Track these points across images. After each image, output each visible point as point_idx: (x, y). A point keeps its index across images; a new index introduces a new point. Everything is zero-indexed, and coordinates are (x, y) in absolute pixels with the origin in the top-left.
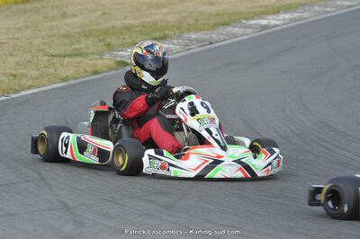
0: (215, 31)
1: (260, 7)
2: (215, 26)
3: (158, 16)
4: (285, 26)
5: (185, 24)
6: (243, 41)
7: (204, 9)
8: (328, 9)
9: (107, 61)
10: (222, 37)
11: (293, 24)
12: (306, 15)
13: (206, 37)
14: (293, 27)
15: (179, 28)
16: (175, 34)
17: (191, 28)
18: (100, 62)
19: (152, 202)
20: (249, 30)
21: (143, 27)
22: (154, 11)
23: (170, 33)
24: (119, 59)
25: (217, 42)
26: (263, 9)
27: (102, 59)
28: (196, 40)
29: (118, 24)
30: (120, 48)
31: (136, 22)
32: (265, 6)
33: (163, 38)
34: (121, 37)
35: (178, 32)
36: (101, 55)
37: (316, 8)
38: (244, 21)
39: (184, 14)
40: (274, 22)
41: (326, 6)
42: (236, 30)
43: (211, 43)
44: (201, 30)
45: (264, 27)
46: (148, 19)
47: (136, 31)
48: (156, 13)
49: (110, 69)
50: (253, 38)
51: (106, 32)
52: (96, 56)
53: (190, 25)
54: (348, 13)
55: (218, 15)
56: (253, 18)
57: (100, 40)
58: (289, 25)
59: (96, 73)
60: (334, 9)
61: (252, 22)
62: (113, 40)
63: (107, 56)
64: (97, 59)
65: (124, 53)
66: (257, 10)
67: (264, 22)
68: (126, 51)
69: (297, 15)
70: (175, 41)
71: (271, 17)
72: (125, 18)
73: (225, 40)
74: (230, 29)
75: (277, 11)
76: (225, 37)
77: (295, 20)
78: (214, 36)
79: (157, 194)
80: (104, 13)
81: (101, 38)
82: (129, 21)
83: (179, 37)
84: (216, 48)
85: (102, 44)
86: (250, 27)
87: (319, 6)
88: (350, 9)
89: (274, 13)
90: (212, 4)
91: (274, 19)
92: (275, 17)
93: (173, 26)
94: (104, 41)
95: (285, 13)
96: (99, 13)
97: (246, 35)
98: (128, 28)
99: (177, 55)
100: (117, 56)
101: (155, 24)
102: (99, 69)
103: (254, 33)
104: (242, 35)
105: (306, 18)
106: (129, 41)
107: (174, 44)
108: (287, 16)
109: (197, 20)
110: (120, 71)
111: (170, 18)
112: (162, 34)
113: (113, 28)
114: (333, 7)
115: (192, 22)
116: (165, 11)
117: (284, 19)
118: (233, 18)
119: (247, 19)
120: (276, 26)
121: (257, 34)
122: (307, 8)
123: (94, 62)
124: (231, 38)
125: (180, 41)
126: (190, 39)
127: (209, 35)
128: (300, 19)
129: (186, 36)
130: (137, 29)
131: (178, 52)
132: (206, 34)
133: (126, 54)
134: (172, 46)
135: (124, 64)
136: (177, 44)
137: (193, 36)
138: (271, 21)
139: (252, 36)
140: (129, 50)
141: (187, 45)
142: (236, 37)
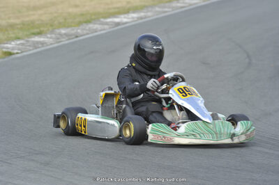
0: (81, 27)
1: (115, 8)
2: (80, 23)
3: (35, 16)
4: (133, 23)
5: (56, 22)
6: (102, 35)
7: (70, 10)
8: (166, 9)
10: (85, 32)
11: (140, 21)
12: (149, 14)
13: (73, 32)
14: (140, 24)
15: (52, 26)
16: (48, 30)
17: (61, 25)
20: (106, 27)
21: (24, 25)
22: (31, 13)
23: (45, 29)
24: (4, 50)
25: (82, 36)
26: (116, 10)
28: (65, 34)
29: (4, 23)
30: (5, 42)
31: (17, 21)
32: (118, 8)
33: (39, 34)
34: (6, 33)
35: (51, 29)
37: (157, 9)
38: (102, 20)
39: (56, 15)
40: (125, 20)
41: (165, 7)
42: (97, 26)
43: (77, 37)
44: (68, 27)
45: (118, 24)
46: (27, 19)
47: (17, 28)
48: (34, 14)
50: (109, 32)
53: (60, 23)
54: (182, 12)
55: (82, 15)
56: (109, 17)
58: (137, 22)
60: (170, 10)
61: (109, 20)
65: (9, 46)
66: (112, 11)
67: (117, 20)
68: (10, 44)
69: (142, 14)
70: (49, 36)
71: (122, 16)
72: (9, 18)
73: (88, 34)
74: (91, 26)
75: (126, 11)
76: (88, 32)
77: (141, 18)
78: (79, 31)
82: (12, 21)
83: (52, 32)
84: (80, 41)
86: (107, 24)
87: (160, 7)
88: (184, 9)
89: (124, 13)
90: (76, 6)
91: (125, 18)
92: (126, 16)
93: (47, 24)
95: (134, 12)
97: (104, 30)
98: (12, 26)
99: (51, 46)
100: (4, 48)
101: (33, 22)
103: (110, 28)
104: (101, 30)
105: (149, 17)
106: (12, 36)
107: (48, 38)
108: (135, 15)
109: (65, 19)
110: (6, 59)
111: (45, 18)
112: (38, 30)
114: (169, 8)
115: (62, 20)
116: (40, 12)
117: (133, 18)
118: (93, 17)
119: (105, 18)
120: (126, 23)
121: (112, 29)
122: (150, 9)
124: (92, 33)
125: (53, 36)
126: (60, 34)
127: (75, 31)
128: (145, 17)
129: (58, 31)
130: (19, 26)
131: (51, 44)
132: (73, 30)
133: (11, 46)
134: (46, 39)
135: (10, 54)
136: (51, 38)
137: (63, 31)
138: (123, 19)
139: (109, 30)
140: (13, 43)
141: (58, 39)
142: (96, 32)
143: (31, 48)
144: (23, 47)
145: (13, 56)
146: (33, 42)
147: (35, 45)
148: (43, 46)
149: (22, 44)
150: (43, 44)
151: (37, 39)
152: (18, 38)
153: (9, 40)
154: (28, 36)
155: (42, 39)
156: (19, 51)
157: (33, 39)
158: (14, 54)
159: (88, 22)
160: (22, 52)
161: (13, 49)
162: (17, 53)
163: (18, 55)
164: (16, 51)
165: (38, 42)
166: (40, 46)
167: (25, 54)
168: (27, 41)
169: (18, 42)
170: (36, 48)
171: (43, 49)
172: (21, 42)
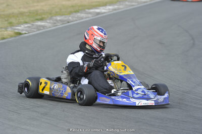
0: (71, 16)
2: (71, 13)
4: (110, 13)
5: (53, 11)
7: (64, 3)
8: (134, 4)
9: (10, 32)
10: (75, 19)
11: (115, 12)
12: (121, 7)
13: (65, 19)
14: (114, 14)
15: (51, 14)
16: (48, 17)
17: (57, 14)
18: (5, 32)
19: (36, 111)
20: (90, 15)
21: (30, 13)
22: (35, 4)
24: (16, 31)
25: (72, 21)
26: (97, 3)
27: (7, 31)
28: (60, 20)
29: (16, 11)
30: (17, 25)
31: (25, 10)
32: (99, 2)
33: (42, 19)
34: (18, 18)
35: (50, 16)
36: (6, 29)
37: (127, 3)
38: (87, 10)
39: (53, 6)
40: (103, 11)
41: (132, 2)
42: (83, 15)
43: (68, 22)
44: (62, 15)
45: (98, 14)
46: (32, 9)
48: (37, 6)
49: (11, 37)
51: (9, 16)
52: (3, 29)
53: (56, 12)
54: (145, 6)
55: (72, 6)
56: (92, 9)
57: (6, 21)
58: (112, 13)
59: (4, 39)
60: (136, 4)
61: (92, 11)
62: (13, 20)
63: (9, 29)
64: (4, 31)
65: (19, 28)
66: (94, 4)
67: (98, 11)
68: (20, 27)
69: (116, 7)
70: (48, 21)
71: (102, 8)
72: (20, 8)
73: (76, 20)
74: (79, 14)
75: (105, 5)
77: (115, 10)
78: (70, 18)
79: (38, 107)
80: (8, 5)
81: (6, 19)
82: (22, 10)
83: (51, 18)
84: (70, 25)
85: (6, 22)
86: (90, 13)
87: (129, 2)
88: (146, 4)
89: (103, 6)
91: (104, 9)
92: (104, 8)
93: (47, 13)
94: (7, 20)
95: (110, 5)
96: (5, 5)
97: (88, 17)
98: (22, 14)
99: (50, 29)
100: (16, 29)
101: (37, 11)
102: (5, 37)
103: (93, 16)
104: (86, 18)
105: (121, 9)
106: (22, 21)
107: (47, 23)
108: (111, 7)
109: (61, 9)
110: (17, 38)
113: (13, 13)
114: (135, 2)
115: (58, 10)
116: (42, 4)
117: (109, 9)
118: (80, 8)
119: (89, 9)
120: (104, 13)
122: (122, 3)
123: (3, 32)
124: (80, 20)
125: (51, 21)
126: (57, 20)
127: (67, 18)
128: (118, 9)
129: (55, 18)
130: (27, 14)
131: (50, 27)
132: (66, 17)
133: (21, 28)
134: (47, 24)
135: (20, 34)
136: (50, 23)
137: (58, 18)
138: (102, 10)
139: (92, 18)
140: (22, 26)
141: (55, 23)
142: (82, 19)
143: (35, 30)
144: (30, 29)
145: (22, 36)
146: (37, 25)
147: (38, 28)
148: (44, 29)
149: (29, 27)
150: (44, 27)
151: (39, 23)
152: (26, 23)
153: (19, 24)
154: (33, 21)
155: (43, 24)
156: (27, 32)
157: (37, 23)
158: (22, 34)
159: (77, 12)
160: (29, 33)
161: (23, 30)
162: (25, 33)
163: (26, 35)
164: (24, 32)
165: (40, 26)
166: (42, 28)
167: (31, 34)
168: (33, 25)
169: (26, 26)
170: (39, 30)
171: (44, 30)
172: (29, 25)
